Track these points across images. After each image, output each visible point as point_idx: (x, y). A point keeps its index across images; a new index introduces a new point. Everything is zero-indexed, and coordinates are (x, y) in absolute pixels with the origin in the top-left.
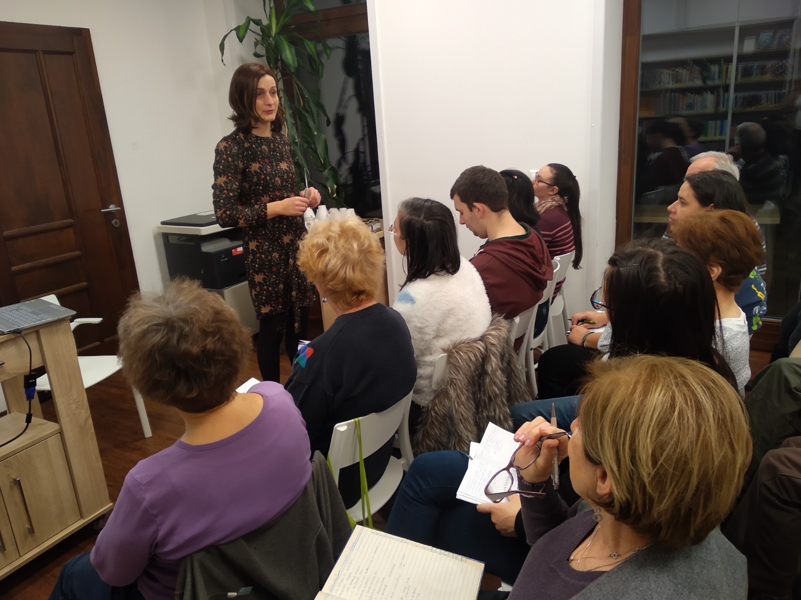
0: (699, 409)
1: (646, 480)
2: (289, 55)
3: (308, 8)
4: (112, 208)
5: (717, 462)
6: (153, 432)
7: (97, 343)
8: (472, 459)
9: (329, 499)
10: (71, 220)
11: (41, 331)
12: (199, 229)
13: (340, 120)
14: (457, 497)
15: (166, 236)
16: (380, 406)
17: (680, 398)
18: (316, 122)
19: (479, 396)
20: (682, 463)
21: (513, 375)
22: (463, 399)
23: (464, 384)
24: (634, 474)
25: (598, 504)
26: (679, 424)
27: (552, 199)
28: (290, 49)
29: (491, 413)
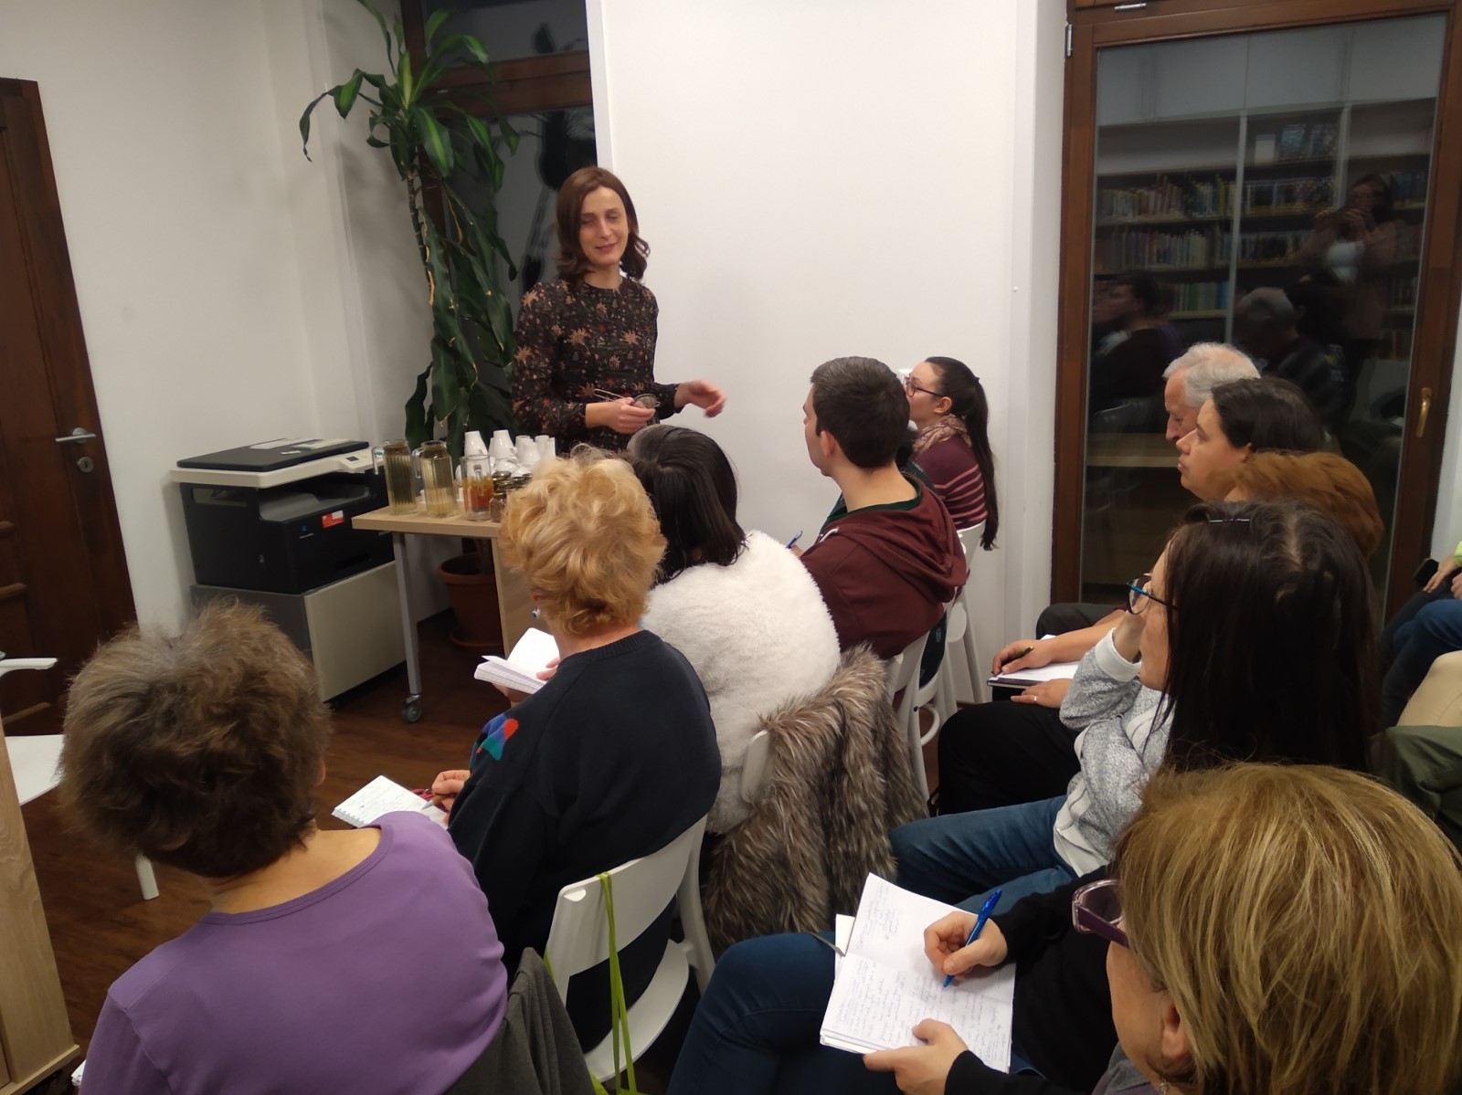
2: (437, 143)
3: (476, 56)
4: (78, 434)
5: (1404, 983)
6: (160, 888)
7: (42, 704)
8: (842, 955)
12: (257, 477)
13: (534, 269)
14: (822, 1042)
15: (187, 490)
17: (1317, 846)
18: (488, 271)
19: (829, 813)
20: (1326, 984)
22: (803, 822)
23: (803, 795)
24: (1229, 1007)
25: (1163, 1076)
27: (943, 422)
28: (440, 133)
29: (853, 845)
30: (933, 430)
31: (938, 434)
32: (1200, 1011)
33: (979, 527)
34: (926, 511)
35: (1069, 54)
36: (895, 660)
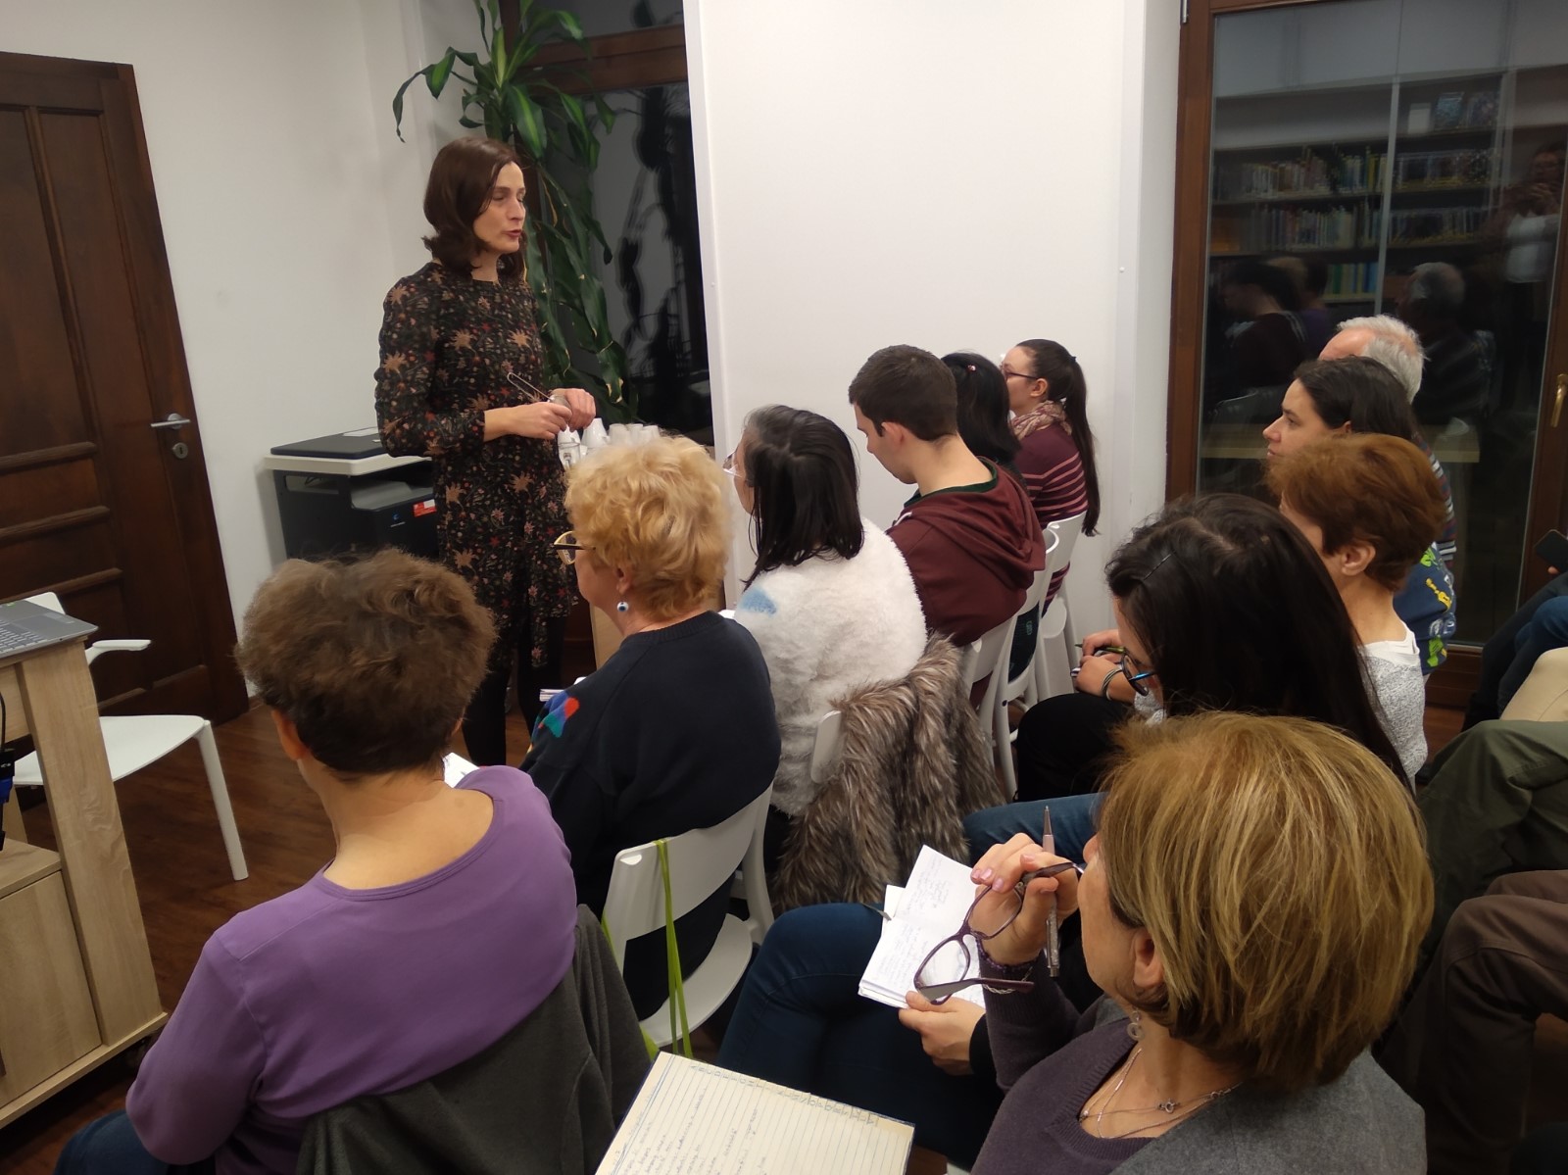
0: (1331, 818)
1: (1231, 958)
2: (530, 122)
3: (569, 32)
4: (173, 420)
5: (1365, 921)
6: (250, 869)
7: (139, 691)
8: (889, 919)
9: (605, 1002)
10: (88, 444)
11: (26, 665)
12: (349, 464)
13: (630, 253)
14: (860, 993)
15: (281, 477)
16: (709, 815)
17: (1295, 796)
18: (583, 254)
19: (902, 795)
20: (1300, 923)
21: (969, 753)
22: (872, 800)
23: (874, 772)
24: (1207, 946)
25: (1136, 1004)
26: (1294, 847)
27: (1039, 409)
28: (533, 112)
29: (927, 828)
30: (1029, 418)
31: (1034, 422)
32: (1179, 947)
33: (1079, 518)
34: (1001, 493)
35: (1185, 21)
36: (972, 647)
